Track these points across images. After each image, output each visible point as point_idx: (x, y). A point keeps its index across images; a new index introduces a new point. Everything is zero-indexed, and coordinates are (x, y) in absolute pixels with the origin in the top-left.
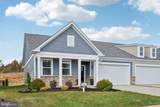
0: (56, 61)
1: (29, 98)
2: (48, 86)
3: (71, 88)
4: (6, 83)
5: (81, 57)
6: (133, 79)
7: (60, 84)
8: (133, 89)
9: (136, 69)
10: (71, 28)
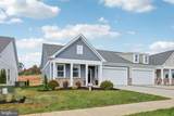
0: (68, 65)
1: (46, 95)
2: (61, 86)
3: (80, 88)
4: (27, 83)
5: (88, 63)
6: (130, 80)
7: (71, 85)
8: (130, 89)
9: (132, 72)
10: (80, 39)
